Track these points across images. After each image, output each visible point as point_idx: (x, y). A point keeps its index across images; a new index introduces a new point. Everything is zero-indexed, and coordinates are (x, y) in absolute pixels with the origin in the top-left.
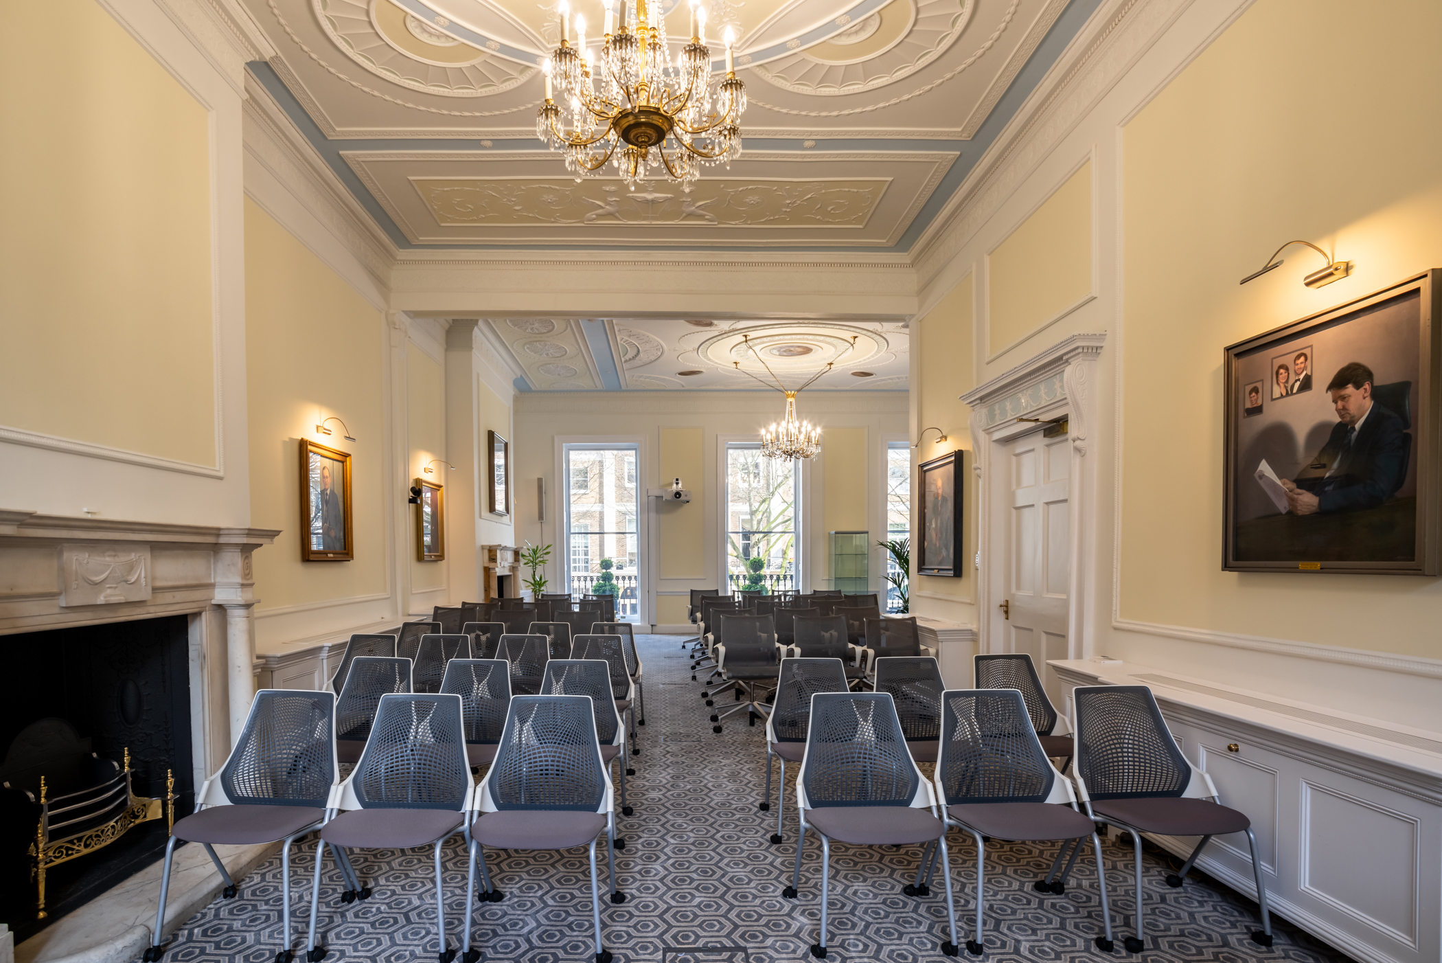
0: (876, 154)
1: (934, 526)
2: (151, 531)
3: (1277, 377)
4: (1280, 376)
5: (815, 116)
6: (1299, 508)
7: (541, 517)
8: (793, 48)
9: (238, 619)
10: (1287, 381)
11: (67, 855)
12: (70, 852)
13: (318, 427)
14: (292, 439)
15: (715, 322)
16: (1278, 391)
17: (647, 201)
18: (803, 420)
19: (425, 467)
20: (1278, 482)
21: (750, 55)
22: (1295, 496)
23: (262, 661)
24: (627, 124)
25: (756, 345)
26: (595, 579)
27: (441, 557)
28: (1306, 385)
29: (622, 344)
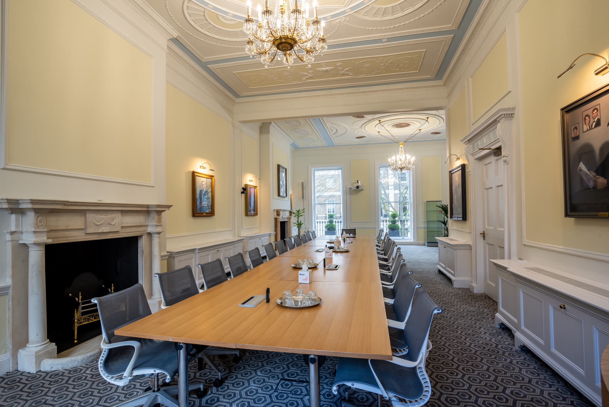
0: (416, 41)
1: (455, 198)
2: (120, 206)
3: (585, 121)
4: (586, 120)
5: (384, 29)
6: (598, 185)
7: (303, 198)
8: (367, 3)
9: (155, 238)
10: (589, 123)
11: (88, 321)
12: (89, 320)
13: (200, 166)
14: (189, 171)
15: (365, 116)
16: (586, 128)
17: (324, 71)
18: (406, 154)
19: (250, 180)
20: (588, 173)
21: (350, 8)
22: (596, 179)
23: (169, 254)
24: (277, 43)
25: (385, 124)
26: (326, 222)
27: (256, 214)
28: (598, 123)
29: (329, 128)
